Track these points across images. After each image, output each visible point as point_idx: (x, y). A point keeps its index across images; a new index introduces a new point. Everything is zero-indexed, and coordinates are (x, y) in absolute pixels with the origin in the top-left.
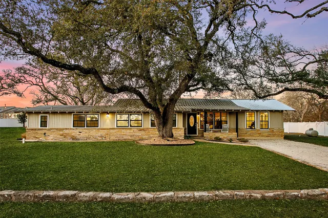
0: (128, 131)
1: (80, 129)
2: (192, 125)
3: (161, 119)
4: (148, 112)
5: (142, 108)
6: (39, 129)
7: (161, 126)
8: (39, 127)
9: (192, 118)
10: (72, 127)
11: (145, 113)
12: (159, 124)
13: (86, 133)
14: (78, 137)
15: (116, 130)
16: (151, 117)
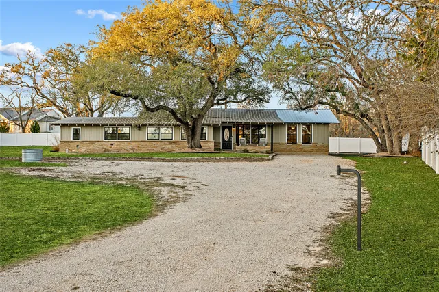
0: (159, 143)
1: (112, 141)
2: (227, 139)
3: (190, 132)
4: (178, 126)
5: (173, 122)
6: (72, 142)
7: (190, 138)
8: (72, 140)
9: (227, 131)
10: (104, 140)
11: (176, 126)
12: (188, 136)
13: (118, 145)
14: (110, 149)
15: (147, 143)
16: (182, 130)
